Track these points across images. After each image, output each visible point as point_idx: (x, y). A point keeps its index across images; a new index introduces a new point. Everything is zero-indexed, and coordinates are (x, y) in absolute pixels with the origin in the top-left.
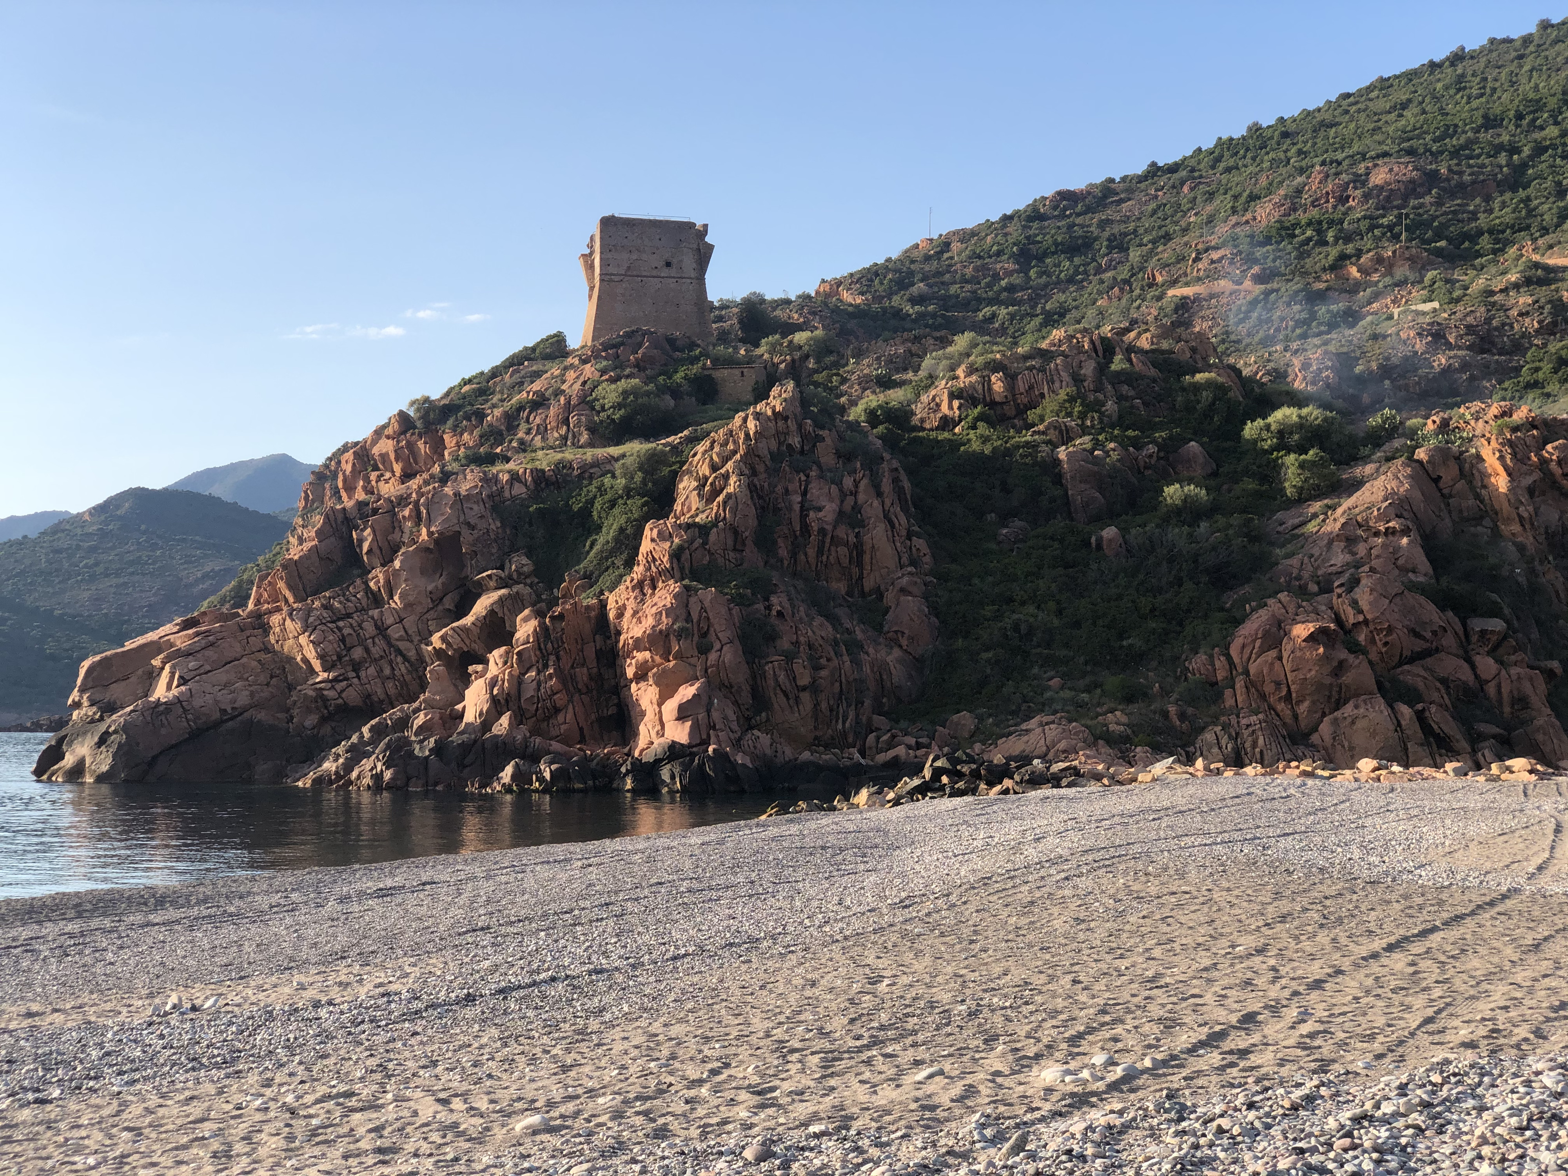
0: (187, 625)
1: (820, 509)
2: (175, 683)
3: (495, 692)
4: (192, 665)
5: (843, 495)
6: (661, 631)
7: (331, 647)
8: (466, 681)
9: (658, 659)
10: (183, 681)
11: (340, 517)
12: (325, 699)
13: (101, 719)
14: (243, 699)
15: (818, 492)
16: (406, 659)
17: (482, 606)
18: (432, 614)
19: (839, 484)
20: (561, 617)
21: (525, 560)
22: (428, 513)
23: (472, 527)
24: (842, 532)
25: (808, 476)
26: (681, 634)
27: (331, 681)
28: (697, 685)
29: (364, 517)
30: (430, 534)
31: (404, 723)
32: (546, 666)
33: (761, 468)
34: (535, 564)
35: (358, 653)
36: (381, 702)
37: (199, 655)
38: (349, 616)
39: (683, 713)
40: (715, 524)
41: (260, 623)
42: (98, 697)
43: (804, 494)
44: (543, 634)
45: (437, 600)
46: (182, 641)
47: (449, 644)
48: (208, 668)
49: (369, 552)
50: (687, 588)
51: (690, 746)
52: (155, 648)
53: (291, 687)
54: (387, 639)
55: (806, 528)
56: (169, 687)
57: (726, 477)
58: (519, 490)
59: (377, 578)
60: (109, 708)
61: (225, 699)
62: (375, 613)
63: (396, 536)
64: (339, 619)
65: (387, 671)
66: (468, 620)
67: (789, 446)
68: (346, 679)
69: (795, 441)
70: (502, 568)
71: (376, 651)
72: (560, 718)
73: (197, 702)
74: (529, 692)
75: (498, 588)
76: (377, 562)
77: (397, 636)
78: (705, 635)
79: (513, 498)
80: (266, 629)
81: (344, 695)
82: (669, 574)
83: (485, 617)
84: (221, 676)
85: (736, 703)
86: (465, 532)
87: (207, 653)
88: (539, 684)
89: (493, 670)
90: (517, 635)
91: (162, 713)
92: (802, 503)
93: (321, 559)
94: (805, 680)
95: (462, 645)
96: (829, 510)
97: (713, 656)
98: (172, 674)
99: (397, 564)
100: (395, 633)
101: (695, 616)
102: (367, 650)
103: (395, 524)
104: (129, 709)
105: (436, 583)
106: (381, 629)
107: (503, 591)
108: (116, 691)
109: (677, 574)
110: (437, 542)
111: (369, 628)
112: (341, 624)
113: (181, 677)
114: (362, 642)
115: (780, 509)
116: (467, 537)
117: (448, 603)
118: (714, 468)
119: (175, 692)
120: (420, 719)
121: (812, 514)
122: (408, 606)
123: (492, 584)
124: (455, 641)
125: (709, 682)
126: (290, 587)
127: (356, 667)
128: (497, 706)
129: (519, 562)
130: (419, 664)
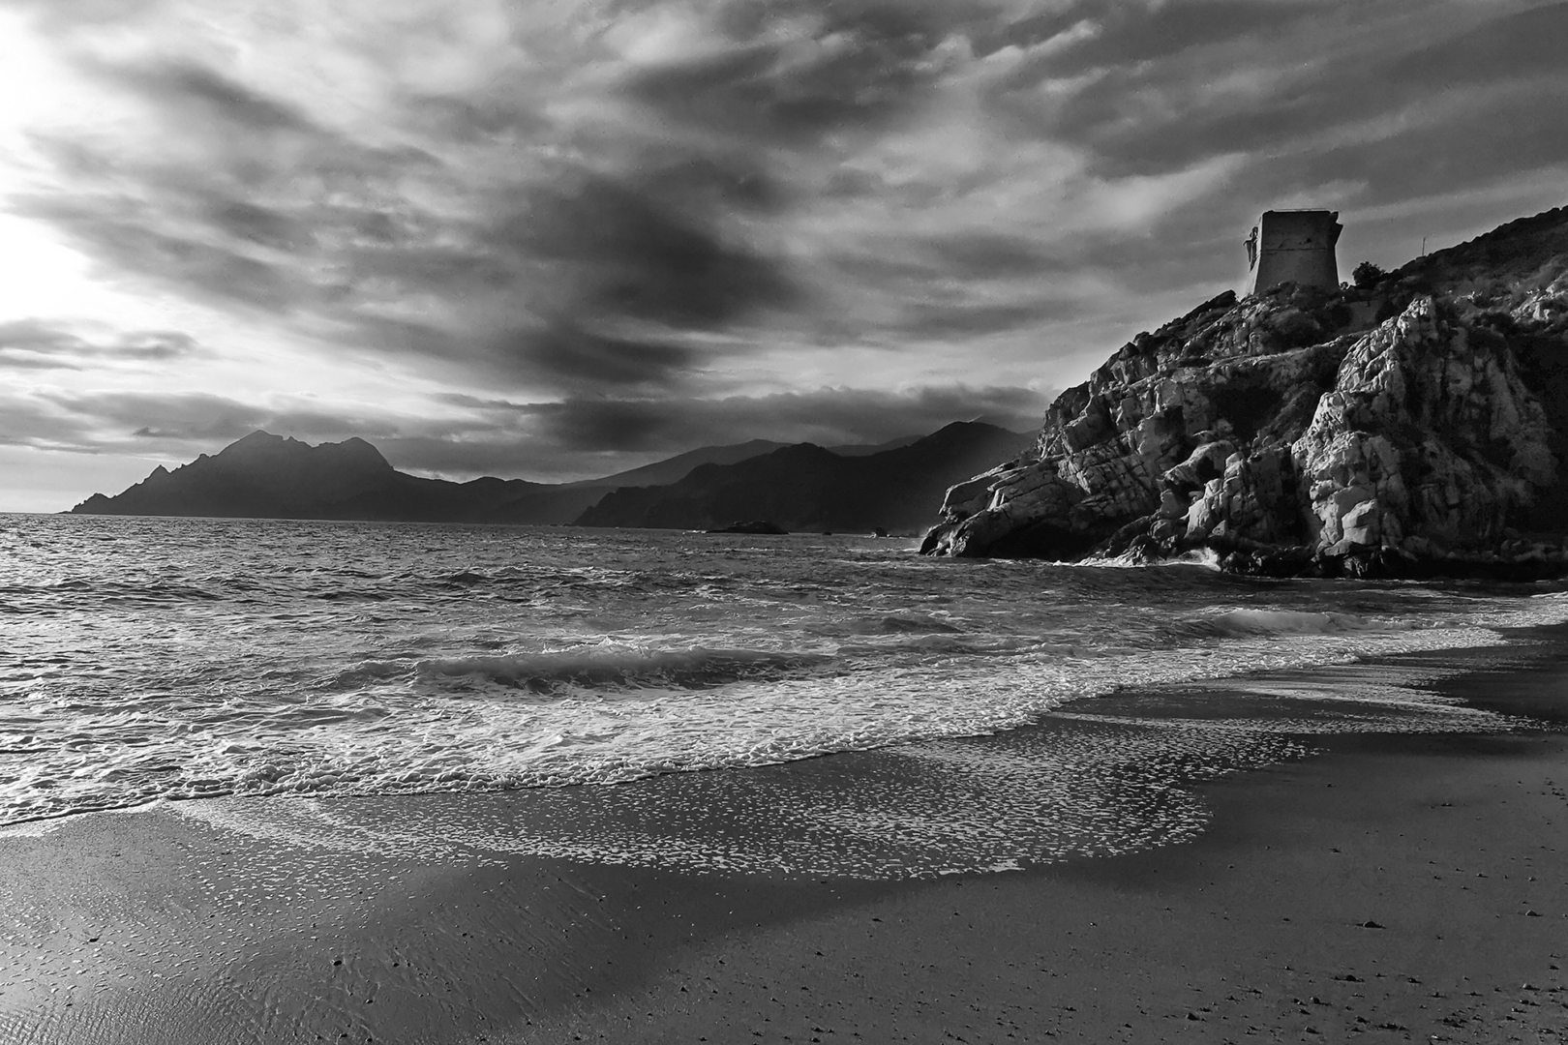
0: (1007, 467)
1: (1458, 381)
2: (1002, 501)
3: (1213, 508)
4: (1012, 490)
5: (1475, 371)
6: (1342, 465)
7: (1098, 480)
8: (1189, 502)
9: (1338, 485)
10: (1007, 500)
11: (1101, 401)
12: (1092, 512)
13: (959, 522)
14: (1042, 511)
15: (1454, 369)
16: (1145, 488)
17: (1198, 453)
18: (1162, 459)
19: (1472, 363)
20: (1259, 458)
21: (1227, 424)
22: (1160, 395)
23: (1191, 404)
24: (1475, 397)
25: (1446, 359)
26: (1357, 468)
27: (1096, 501)
28: (1370, 504)
29: (1117, 400)
30: (1162, 408)
31: (1147, 526)
32: (1248, 491)
33: (1409, 355)
34: (1234, 426)
35: (1114, 484)
36: (1128, 514)
37: (1016, 485)
38: (1109, 460)
39: (1360, 522)
40: (1376, 393)
41: (1051, 466)
42: (956, 508)
43: (1444, 372)
44: (1246, 470)
45: (1165, 450)
46: (1006, 476)
47: (1176, 478)
48: (1020, 492)
49: (1121, 420)
50: (1360, 436)
51: (1365, 545)
52: (989, 481)
53: (1071, 505)
54: (1133, 475)
55: (1446, 396)
56: (998, 504)
57: (1383, 362)
58: (1221, 379)
59: (1128, 437)
60: (963, 516)
61: (1031, 512)
62: (1125, 459)
63: (1138, 411)
64: (1104, 463)
65: (1133, 495)
66: (1189, 462)
67: (1430, 340)
68: (1106, 500)
69: (1435, 335)
70: (1210, 429)
71: (1126, 483)
72: (1258, 525)
73: (1016, 513)
74: (1236, 507)
75: (1209, 442)
76: (1125, 425)
77: (1139, 473)
78: (1374, 468)
79: (1218, 385)
80: (1056, 469)
81: (1105, 510)
82: (1344, 427)
83: (1200, 460)
84: (1029, 497)
85: (1398, 517)
86: (1185, 406)
87: (1020, 483)
88: (1244, 502)
89: (1208, 494)
90: (1228, 470)
91: (995, 519)
92: (1443, 378)
93: (1089, 426)
94: (1454, 501)
95: (1184, 478)
96: (1466, 382)
97: (1381, 485)
98: (1000, 495)
99: (1140, 427)
100: (1139, 471)
101: (1368, 456)
102: (1120, 482)
103: (1137, 403)
104: (975, 516)
105: (1165, 440)
106: (1129, 469)
107: (1213, 444)
108: (967, 506)
109: (1348, 427)
110: (1166, 413)
111: (1122, 467)
112: (1104, 465)
113: (1005, 497)
114: (1117, 477)
115: (1423, 383)
116: (1186, 410)
117: (1173, 452)
118: (1371, 356)
119: (1001, 506)
120: (1159, 525)
121: (1451, 386)
122: (1147, 454)
123: (1205, 439)
124: (1181, 475)
125: (1379, 502)
126: (1070, 443)
127: (1113, 492)
128: (1215, 516)
129: (1224, 424)
130: (1154, 493)
